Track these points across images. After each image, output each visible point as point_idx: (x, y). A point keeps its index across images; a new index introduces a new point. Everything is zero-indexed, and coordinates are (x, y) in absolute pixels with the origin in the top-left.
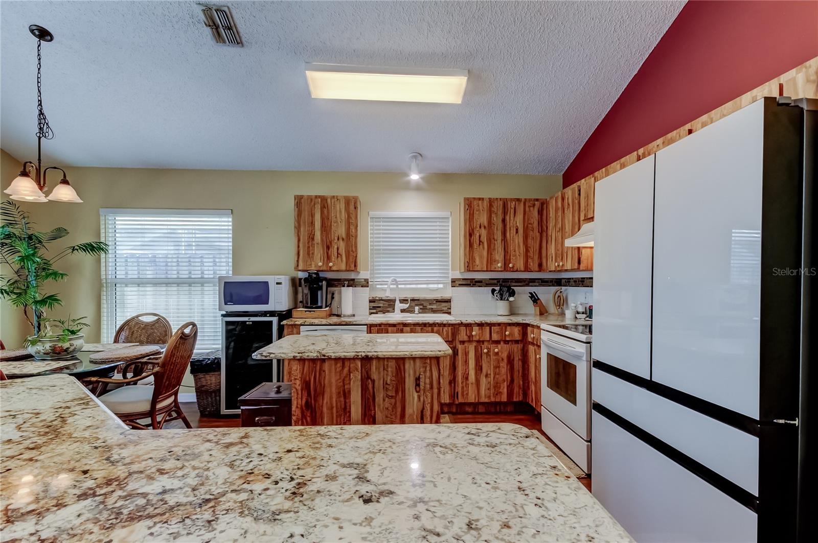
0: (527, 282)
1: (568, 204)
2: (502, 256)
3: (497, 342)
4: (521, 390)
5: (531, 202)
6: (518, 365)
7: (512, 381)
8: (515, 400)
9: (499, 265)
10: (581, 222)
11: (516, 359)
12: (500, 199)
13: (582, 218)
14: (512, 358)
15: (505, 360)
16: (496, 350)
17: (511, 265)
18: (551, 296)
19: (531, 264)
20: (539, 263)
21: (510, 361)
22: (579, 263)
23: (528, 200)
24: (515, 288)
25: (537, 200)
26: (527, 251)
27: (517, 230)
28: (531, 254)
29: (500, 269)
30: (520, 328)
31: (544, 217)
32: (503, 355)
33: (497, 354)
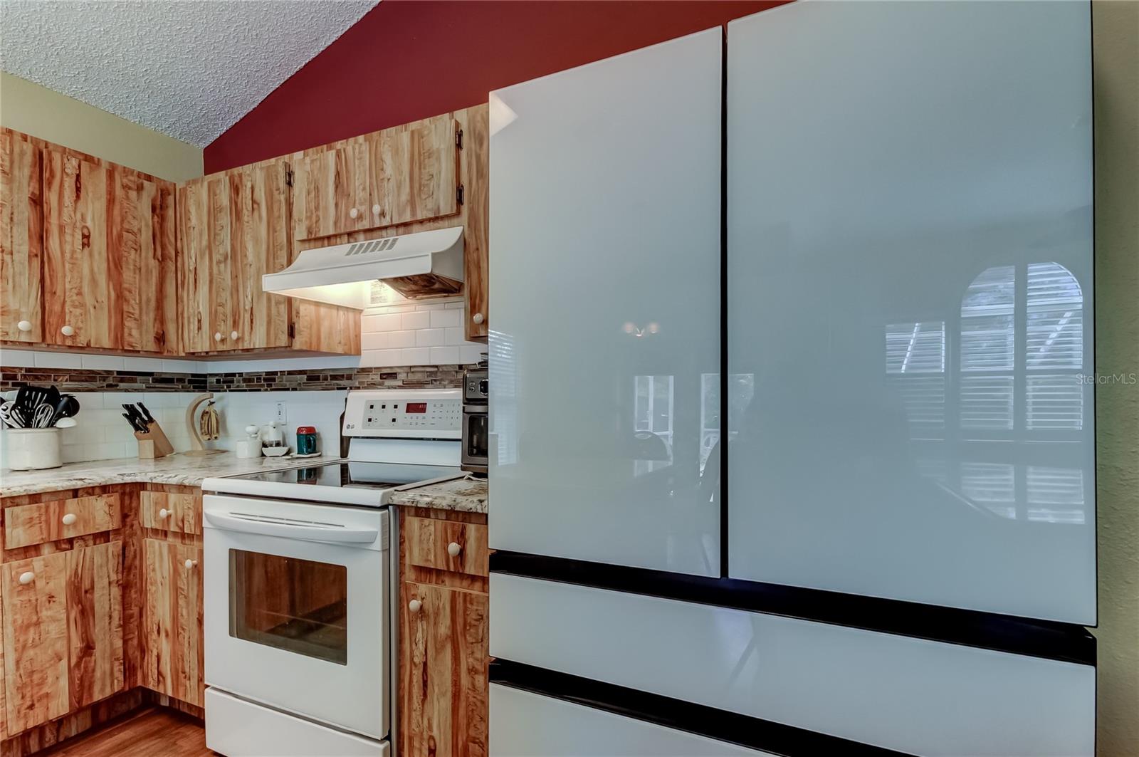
0: (110, 381)
1: (254, 202)
2: (33, 303)
3: (30, 550)
4: (116, 663)
5: (132, 178)
6: (105, 599)
7: (88, 649)
8: (97, 697)
9: (23, 325)
10: (296, 245)
11: (101, 584)
12: (25, 138)
13: (300, 233)
14: (86, 584)
15: (62, 598)
16: (25, 577)
17: (66, 330)
18: (182, 415)
19: (135, 332)
20: (157, 333)
21: (80, 596)
22: (291, 333)
23: (120, 169)
24: (78, 396)
25: (149, 178)
26: (120, 297)
27: (86, 237)
28: (132, 306)
29: (24, 338)
30: (114, 499)
31: (170, 225)
32: (52, 584)
33: (30, 586)
